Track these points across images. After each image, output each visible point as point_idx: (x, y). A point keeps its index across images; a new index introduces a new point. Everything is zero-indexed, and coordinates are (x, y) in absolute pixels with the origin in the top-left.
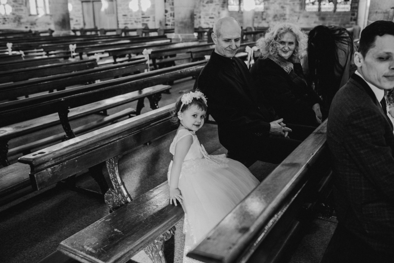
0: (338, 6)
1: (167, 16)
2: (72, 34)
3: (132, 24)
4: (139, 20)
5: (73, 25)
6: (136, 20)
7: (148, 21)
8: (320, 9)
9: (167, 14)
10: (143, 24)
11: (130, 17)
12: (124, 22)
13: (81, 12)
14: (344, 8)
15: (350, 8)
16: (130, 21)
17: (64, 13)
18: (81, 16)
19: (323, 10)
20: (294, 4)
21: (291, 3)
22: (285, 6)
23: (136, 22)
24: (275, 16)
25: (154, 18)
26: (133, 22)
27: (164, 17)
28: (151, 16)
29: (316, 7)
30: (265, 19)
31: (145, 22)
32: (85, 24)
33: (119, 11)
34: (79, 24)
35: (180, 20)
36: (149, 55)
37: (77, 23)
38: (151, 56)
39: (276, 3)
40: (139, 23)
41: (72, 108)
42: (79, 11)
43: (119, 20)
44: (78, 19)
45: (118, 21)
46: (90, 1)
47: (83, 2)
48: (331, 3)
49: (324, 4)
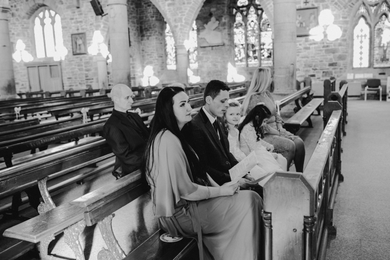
0: (262, 62)
1: (110, 77)
2: (18, 97)
3: (77, 85)
4: (83, 82)
5: (19, 89)
6: (80, 82)
7: (91, 82)
8: (247, 65)
9: (109, 75)
10: (87, 85)
11: (74, 80)
12: (69, 85)
13: (27, 76)
14: (267, 64)
15: (272, 63)
16: (75, 83)
17: (9, 79)
18: (27, 80)
19: (250, 66)
20: (224, 62)
21: (222, 61)
22: (217, 64)
23: (80, 83)
25: (97, 79)
26: (78, 84)
27: (107, 78)
28: (95, 78)
29: (244, 63)
30: (200, 76)
31: (89, 84)
32: (30, 88)
33: (63, 75)
34: (25, 88)
36: (87, 113)
37: (23, 87)
38: (89, 114)
39: (208, 62)
40: (83, 85)
41: (15, 153)
42: (24, 75)
43: (64, 82)
44: (24, 83)
45: (63, 84)
46: (35, 67)
47: (28, 67)
48: (256, 60)
49: (251, 61)
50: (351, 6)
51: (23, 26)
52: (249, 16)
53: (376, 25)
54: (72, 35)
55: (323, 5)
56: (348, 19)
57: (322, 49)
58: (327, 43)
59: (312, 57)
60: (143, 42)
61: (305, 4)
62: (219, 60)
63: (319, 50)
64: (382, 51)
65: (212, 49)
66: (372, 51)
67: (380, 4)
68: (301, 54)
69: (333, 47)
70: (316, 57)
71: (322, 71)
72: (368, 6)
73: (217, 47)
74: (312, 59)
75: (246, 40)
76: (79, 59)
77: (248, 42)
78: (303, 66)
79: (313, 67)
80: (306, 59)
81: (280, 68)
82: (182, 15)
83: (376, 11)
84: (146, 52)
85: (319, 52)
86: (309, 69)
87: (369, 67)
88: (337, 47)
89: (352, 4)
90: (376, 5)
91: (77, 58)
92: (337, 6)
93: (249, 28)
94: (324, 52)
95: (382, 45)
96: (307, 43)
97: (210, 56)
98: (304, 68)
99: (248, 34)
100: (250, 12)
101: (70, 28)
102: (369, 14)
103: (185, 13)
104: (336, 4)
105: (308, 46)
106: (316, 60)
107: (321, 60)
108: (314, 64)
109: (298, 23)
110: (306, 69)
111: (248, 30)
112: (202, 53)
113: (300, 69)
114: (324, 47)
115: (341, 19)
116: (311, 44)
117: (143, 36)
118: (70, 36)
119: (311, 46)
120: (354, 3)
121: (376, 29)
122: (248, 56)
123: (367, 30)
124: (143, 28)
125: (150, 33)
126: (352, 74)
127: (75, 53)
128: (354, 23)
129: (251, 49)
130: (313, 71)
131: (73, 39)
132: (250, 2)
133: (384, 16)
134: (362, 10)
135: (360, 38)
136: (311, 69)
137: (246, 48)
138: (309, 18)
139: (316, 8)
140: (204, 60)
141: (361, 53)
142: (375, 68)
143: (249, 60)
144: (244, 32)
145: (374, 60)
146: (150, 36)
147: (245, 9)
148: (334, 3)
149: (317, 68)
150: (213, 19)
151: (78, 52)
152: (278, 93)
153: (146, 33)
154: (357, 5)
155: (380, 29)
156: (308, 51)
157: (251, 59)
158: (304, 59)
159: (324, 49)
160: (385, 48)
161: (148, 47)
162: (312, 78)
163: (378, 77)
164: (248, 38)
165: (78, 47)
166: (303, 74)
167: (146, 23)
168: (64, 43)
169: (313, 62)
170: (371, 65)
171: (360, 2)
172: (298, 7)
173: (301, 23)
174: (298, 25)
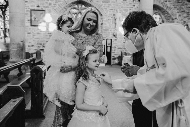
50: (63, 13)
52: (6, 12)
55: (48, 10)
57: (47, 34)
58: (50, 32)
59: (41, 39)
61: (37, 7)
67: (78, 13)
68: (35, 37)
70: (44, 39)
72: (72, 14)
74: (42, 40)
75: (5, 26)
77: (6, 27)
78: (37, 44)
79: (42, 45)
80: (38, 40)
81: (13, 44)
83: (76, 17)
85: (46, 36)
86: (40, 45)
90: (76, 14)
92: (56, 11)
93: (6, 19)
94: (48, 36)
96: (39, 30)
98: (37, 45)
99: (6, 23)
100: (7, 9)
104: (55, 10)
106: (44, 41)
107: (47, 41)
108: (43, 43)
109: (34, 18)
110: (38, 46)
111: (5, 20)
113: (35, 45)
119: (41, 32)
120: (65, 11)
122: (5, 36)
129: (8, 32)
130: (42, 47)
132: (7, 4)
136: (41, 46)
137: (4, 31)
138: (40, 16)
139: (44, 11)
143: (6, 38)
144: (3, 21)
147: (3, 7)
148: (54, 9)
152: (12, 61)
156: (39, 35)
157: (8, 38)
158: (37, 40)
159: (49, 34)
162: (41, 51)
164: (6, 25)
166: (37, 48)
171: (68, 11)
172: (33, 8)
173: (35, 18)
174: (33, 19)
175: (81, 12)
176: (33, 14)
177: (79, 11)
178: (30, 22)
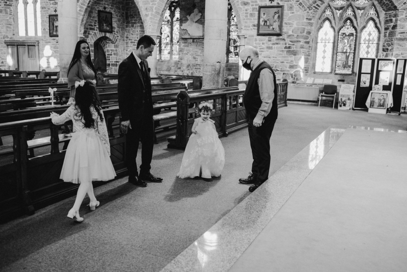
8: (228, 61)
19: (230, 62)
22: (197, 57)
24: (188, 66)
30: (180, 68)
33: (40, 56)
34: (4, 66)
35: (63, 66)
37: (2, 65)
39: (189, 54)
42: (5, 53)
44: (3, 61)
45: (40, 65)
46: (14, 45)
47: (8, 45)
48: (237, 56)
49: (232, 57)
50: (316, 8)
51: (6, 3)
53: (340, 29)
54: (50, 16)
55: (287, 4)
56: (312, 21)
57: (283, 49)
58: (289, 44)
59: (273, 57)
60: (127, 28)
61: (271, 2)
62: (199, 54)
63: (281, 51)
64: (344, 56)
65: (193, 42)
66: (335, 56)
68: (264, 54)
69: (295, 49)
70: (278, 58)
71: (282, 73)
72: (334, 10)
73: (198, 40)
74: (274, 60)
75: (228, 34)
76: (55, 41)
77: (231, 37)
80: (268, 59)
81: (207, 65)
82: (153, 4)
83: (341, 15)
84: (130, 39)
85: (281, 53)
87: (331, 73)
88: (298, 49)
89: (317, 5)
90: (342, 8)
91: (54, 39)
92: (301, 7)
93: (232, 23)
94: (285, 53)
95: (345, 51)
96: (270, 42)
97: (191, 49)
99: (231, 29)
101: (49, 9)
102: (334, 18)
103: (156, 3)
105: (271, 45)
106: (277, 61)
107: (282, 61)
108: (275, 65)
109: (263, 21)
112: (183, 44)
114: (286, 48)
115: (305, 20)
116: (273, 44)
117: (128, 23)
118: (48, 16)
119: (273, 46)
120: (319, 5)
121: (340, 34)
122: (229, 52)
123: (331, 34)
124: (129, 14)
125: (135, 20)
126: (313, 79)
127: (51, 35)
128: (318, 26)
129: (233, 45)
131: (51, 20)
133: (349, 21)
134: (328, 13)
135: (324, 41)
137: (228, 44)
138: (274, 17)
139: (281, 7)
140: (185, 52)
141: (324, 57)
142: (336, 74)
144: (227, 26)
145: (336, 65)
146: (135, 23)
148: (299, 3)
149: (278, 69)
150: (196, 10)
151: (55, 33)
153: (132, 20)
154: (323, 7)
155: (344, 34)
156: (270, 50)
157: (232, 55)
159: (286, 50)
160: (348, 54)
161: (132, 34)
163: (336, 83)
164: (230, 33)
165: (55, 29)
167: (132, 10)
168: (42, 23)
169: (274, 62)
170: (333, 70)
171: (326, 4)
172: (263, 4)
173: (266, 22)
174: (262, 23)
175: (353, 5)
176: (262, 15)
177: (348, 3)
178: (256, 28)
